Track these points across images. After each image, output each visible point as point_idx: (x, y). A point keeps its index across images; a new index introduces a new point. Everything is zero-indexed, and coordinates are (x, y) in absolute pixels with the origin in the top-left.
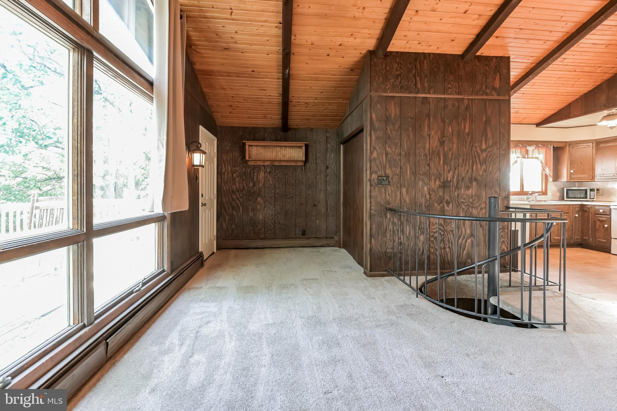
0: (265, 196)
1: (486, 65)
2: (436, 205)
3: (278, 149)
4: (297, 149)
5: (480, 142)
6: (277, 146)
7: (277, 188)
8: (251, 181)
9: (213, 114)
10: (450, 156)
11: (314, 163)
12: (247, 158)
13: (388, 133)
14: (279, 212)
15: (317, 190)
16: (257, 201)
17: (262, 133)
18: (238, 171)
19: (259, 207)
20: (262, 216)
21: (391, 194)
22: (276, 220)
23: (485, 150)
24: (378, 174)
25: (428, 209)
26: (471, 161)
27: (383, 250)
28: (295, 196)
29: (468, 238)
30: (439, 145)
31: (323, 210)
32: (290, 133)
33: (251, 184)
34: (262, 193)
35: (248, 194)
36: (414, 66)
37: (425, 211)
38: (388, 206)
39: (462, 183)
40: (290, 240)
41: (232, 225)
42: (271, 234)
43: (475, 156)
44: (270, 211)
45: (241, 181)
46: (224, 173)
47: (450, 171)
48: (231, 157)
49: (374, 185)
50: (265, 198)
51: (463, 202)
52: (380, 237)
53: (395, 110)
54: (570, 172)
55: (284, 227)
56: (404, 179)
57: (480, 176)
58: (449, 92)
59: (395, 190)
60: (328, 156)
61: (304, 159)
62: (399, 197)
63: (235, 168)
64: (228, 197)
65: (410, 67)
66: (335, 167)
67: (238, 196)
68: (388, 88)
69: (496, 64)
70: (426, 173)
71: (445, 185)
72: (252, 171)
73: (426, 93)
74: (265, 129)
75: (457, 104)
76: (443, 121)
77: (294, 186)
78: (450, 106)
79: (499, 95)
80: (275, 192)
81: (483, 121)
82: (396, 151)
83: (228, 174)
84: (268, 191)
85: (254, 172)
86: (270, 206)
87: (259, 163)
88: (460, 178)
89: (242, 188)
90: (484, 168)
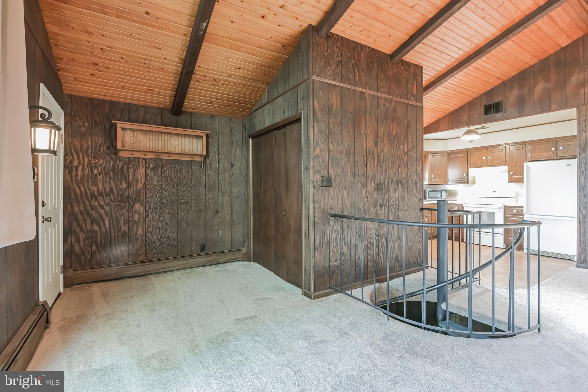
0: (146, 202)
1: (407, 70)
2: (372, 208)
3: (166, 138)
4: (194, 140)
5: (403, 145)
6: (164, 133)
7: (165, 190)
8: (124, 181)
9: (60, 73)
10: (382, 157)
11: (215, 159)
12: (119, 146)
13: (331, 127)
14: (168, 223)
15: (220, 193)
16: (134, 209)
17: (142, 113)
18: (101, 165)
19: (136, 217)
20: (142, 230)
21: (334, 197)
22: (163, 235)
23: (407, 153)
24: (321, 174)
25: (366, 213)
26: (397, 164)
27: (327, 265)
28: (191, 201)
29: (396, 242)
30: (373, 145)
31: (227, 217)
32: (182, 118)
33: (124, 185)
34: (142, 198)
35: (119, 199)
36: (353, 55)
37: (363, 216)
38: (331, 212)
39: (391, 185)
40: (184, 259)
41: (91, 246)
42: (155, 254)
43: (400, 159)
44: (154, 222)
45: (107, 180)
46: (77, 167)
47: (382, 173)
48: (89, 144)
49: (317, 187)
50: (147, 204)
51: (392, 205)
52: (323, 248)
53: (337, 102)
54: (431, 177)
55: (175, 243)
56: (345, 180)
57: (404, 178)
58: (381, 91)
59: (337, 193)
60: (233, 152)
61: (205, 153)
62: (341, 201)
63: (96, 161)
64: (84, 203)
65: (349, 56)
66: (241, 165)
67: (102, 203)
68: (330, 74)
69: (414, 71)
70: (363, 174)
71: (379, 188)
72: (125, 166)
73: (363, 88)
74: (146, 108)
75: (387, 105)
76: (377, 120)
77: (189, 188)
78: (382, 106)
79: (416, 101)
80: (162, 196)
81: (406, 125)
82: (338, 149)
83: (83, 168)
84: (151, 195)
85: (128, 168)
86: (155, 215)
87: (137, 155)
88: (389, 181)
89: (108, 190)
90: (406, 171)
